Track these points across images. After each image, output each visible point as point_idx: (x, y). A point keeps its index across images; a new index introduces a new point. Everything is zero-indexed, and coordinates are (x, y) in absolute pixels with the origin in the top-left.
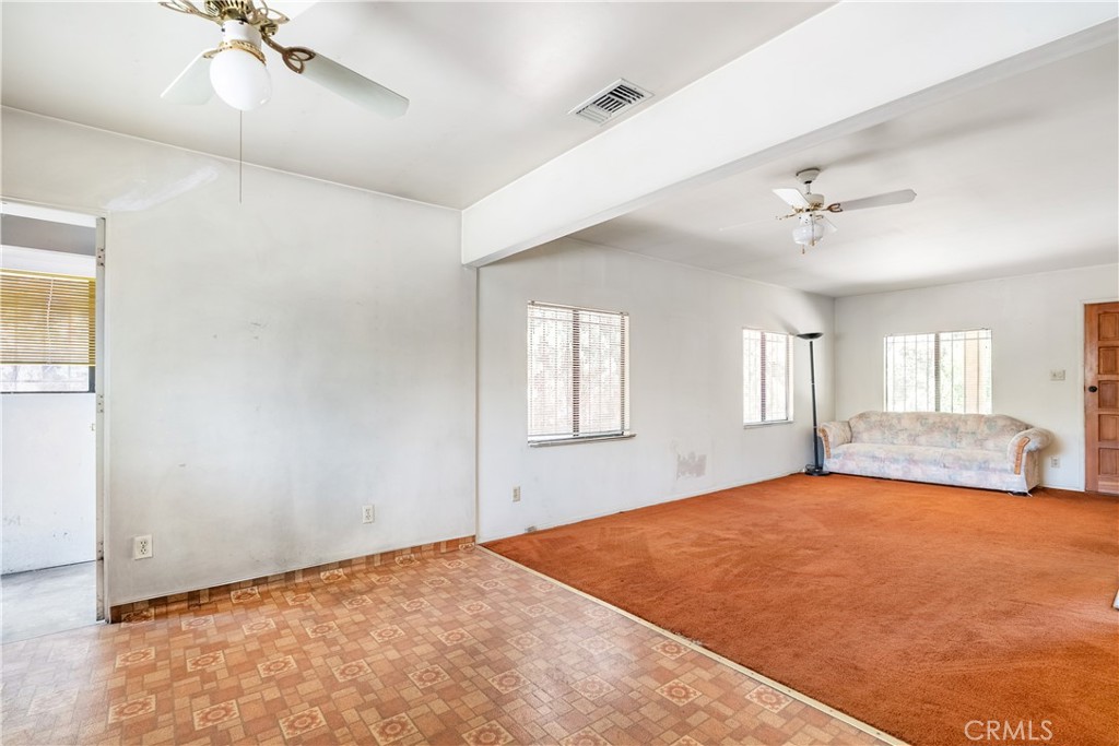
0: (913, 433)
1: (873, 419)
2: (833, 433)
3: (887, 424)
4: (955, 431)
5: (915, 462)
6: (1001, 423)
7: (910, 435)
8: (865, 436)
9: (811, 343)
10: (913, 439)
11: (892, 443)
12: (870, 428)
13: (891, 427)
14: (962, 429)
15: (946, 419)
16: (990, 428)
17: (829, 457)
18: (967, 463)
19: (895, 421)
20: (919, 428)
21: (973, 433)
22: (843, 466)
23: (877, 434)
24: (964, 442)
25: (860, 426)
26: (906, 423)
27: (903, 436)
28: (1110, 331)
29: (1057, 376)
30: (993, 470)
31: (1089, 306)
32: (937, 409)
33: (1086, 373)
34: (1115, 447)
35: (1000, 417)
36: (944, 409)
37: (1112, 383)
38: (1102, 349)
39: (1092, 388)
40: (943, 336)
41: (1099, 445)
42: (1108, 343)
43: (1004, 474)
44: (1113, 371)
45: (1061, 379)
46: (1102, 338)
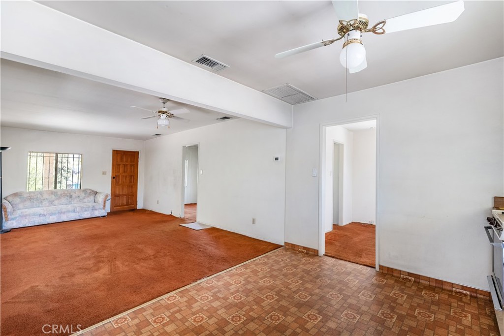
0: (51, 200)
1: (24, 195)
3: (34, 198)
4: (71, 196)
6: (89, 192)
7: (49, 201)
9: (1, 153)
10: (51, 203)
12: (24, 201)
13: (37, 199)
14: (74, 196)
15: (66, 192)
16: (85, 194)
17: (7, 221)
18: (87, 209)
19: (39, 196)
20: (53, 197)
21: (79, 197)
23: (29, 204)
24: (75, 201)
26: (45, 196)
27: (45, 203)
28: (119, 159)
29: (104, 173)
30: (96, 209)
31: (114, 151)
32: (55, 188)
33: (112, 172)
34: (119, 196)
35: (87, 189)
36: (58, 188)
37: (119, 176)
38: (116, 165)
39: (114, 178)
40: (59, 155)
41: (115, 196)
42: (118, 163)
43: (100, 210)
44: (119, 172)
45: (106, 174)
46: (117, 161)
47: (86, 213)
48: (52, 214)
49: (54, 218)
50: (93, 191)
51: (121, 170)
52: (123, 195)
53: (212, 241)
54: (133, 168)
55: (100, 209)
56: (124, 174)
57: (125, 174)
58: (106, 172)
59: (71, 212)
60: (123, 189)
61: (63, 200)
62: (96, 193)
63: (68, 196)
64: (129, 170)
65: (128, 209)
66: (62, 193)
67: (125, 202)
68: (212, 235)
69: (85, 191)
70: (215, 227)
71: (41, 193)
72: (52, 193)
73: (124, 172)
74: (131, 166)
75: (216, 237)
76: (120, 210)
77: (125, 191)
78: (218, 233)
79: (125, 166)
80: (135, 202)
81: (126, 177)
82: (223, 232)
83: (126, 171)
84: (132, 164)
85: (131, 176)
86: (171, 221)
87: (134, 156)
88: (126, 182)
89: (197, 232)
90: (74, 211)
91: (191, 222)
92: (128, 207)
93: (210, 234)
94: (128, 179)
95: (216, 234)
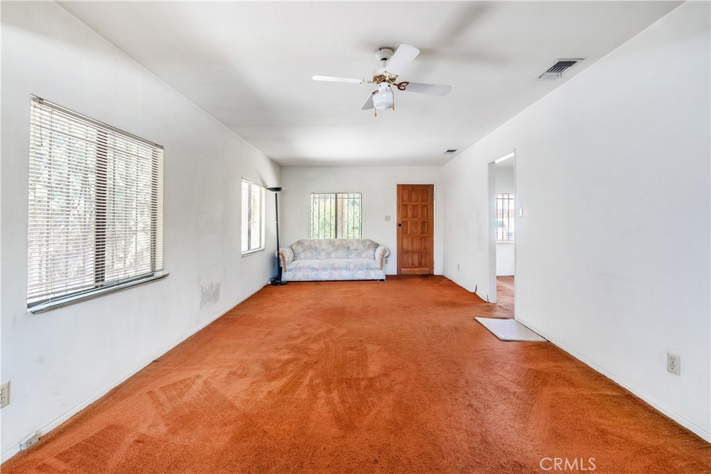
1: (306, 244)
2: (287, 254)
3: (313, 248)
4: (348, 249)
5: (335, 269)
6: (368, 243)
7: (327, 253)
8: (302, 255)
9: (276, 194)
10: (328, 255)
11: (318, 259)
12: (305, 250)
13: (316, 249)
14: (351, 248)
16: (364, 246)
17: (285, 272)
18: (360, 267)
19: (318, 245)
20: (331, 248)
21: (356, 250)
22: (294, 276)
23: (308, 254)
24: (353, 255)
25: (299, 249)
26: (324, 246)
27: (323, 254)
28: (406, 198)
29: (388, 218)
30: (371, 269)
31: (398, 186)
32: (336, 237)
33: (398, 217)
34: (407, 252)
35: (366, 240)
36: (339, 237)
37: (406, 222)
38: (402, 206)
39: (400, 225)
40: (339, 196)
41: (402, 252)
42: (404, 204)
43: (377, 271)
44: (406, 217)
45: (389, 220)
46: (403, 201)
47: (360, 272)
48: (325, 269)
49: (326, 275)
50: (373, 242)
51: (409, 213)
52: (413, 252)
53: (519, 384)
54: (426, 210)
55: (376, 269)
56: (413, 220)
57: (415, 220)
58: (389, 217)
59: (344, 269)
60: (412, 243)
61: (340, 253)
62: (377, 245)
63: (345, 248)
64: (420, 213)
65: (420, 273)
66: (340, 243)
67: (416, 262)
68: (527, 366)
69: (364, 242)
70: (554, 341)
71: (320, 242)
72: (331, 243)
73: (414, 217)
74: (423, 207)
75: (538, 374)
76: (411, 273)
77: (417, 245)
78: (551, 364)
79: (414, 207)
80: (431, 265)
81: (417, 223)
82: (568, 364)
83: (416, 215)
84: (425, 203)
85: (423, 223)
86: (466, 305)
87: (427, 192)
88: (417, 233)
89: (501, 344)
90: (347, 268)
91: (505, 315)
92: (421, 271)
93: (528, 359)
94: (419, 227)
95: (545, 365)
